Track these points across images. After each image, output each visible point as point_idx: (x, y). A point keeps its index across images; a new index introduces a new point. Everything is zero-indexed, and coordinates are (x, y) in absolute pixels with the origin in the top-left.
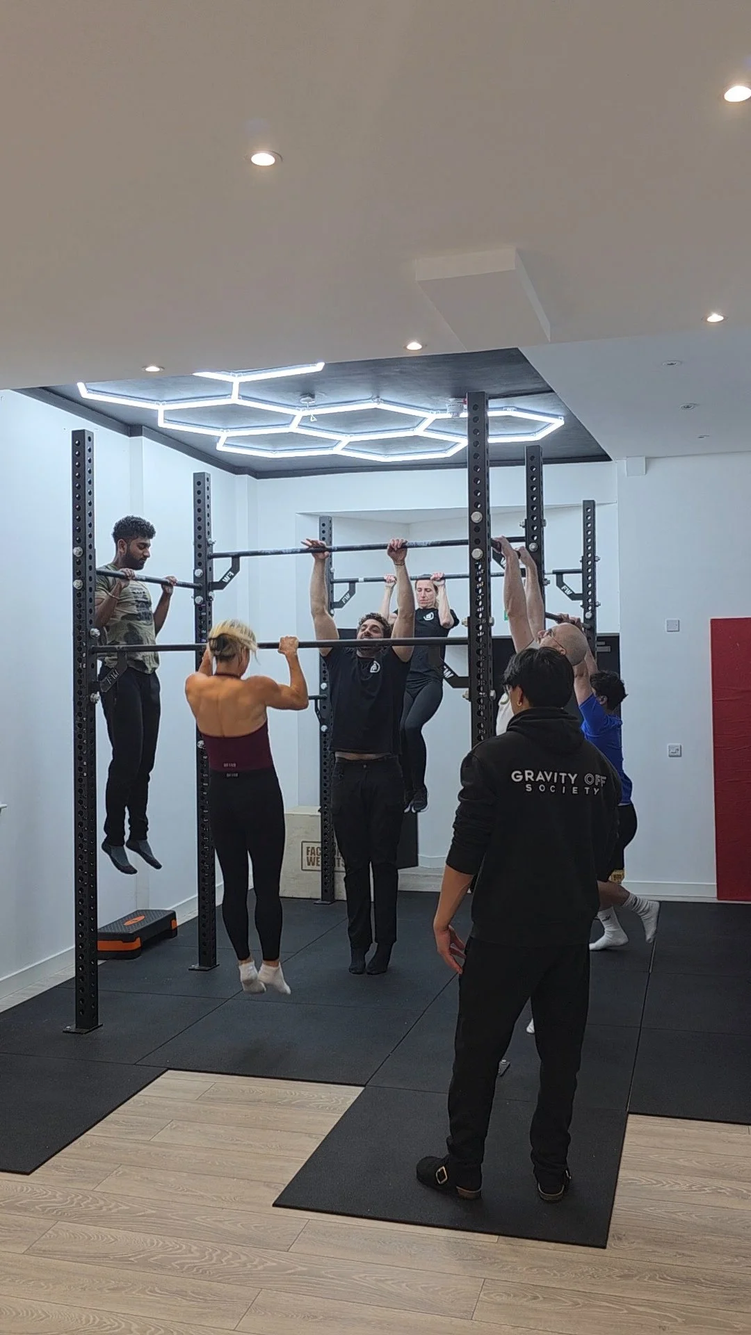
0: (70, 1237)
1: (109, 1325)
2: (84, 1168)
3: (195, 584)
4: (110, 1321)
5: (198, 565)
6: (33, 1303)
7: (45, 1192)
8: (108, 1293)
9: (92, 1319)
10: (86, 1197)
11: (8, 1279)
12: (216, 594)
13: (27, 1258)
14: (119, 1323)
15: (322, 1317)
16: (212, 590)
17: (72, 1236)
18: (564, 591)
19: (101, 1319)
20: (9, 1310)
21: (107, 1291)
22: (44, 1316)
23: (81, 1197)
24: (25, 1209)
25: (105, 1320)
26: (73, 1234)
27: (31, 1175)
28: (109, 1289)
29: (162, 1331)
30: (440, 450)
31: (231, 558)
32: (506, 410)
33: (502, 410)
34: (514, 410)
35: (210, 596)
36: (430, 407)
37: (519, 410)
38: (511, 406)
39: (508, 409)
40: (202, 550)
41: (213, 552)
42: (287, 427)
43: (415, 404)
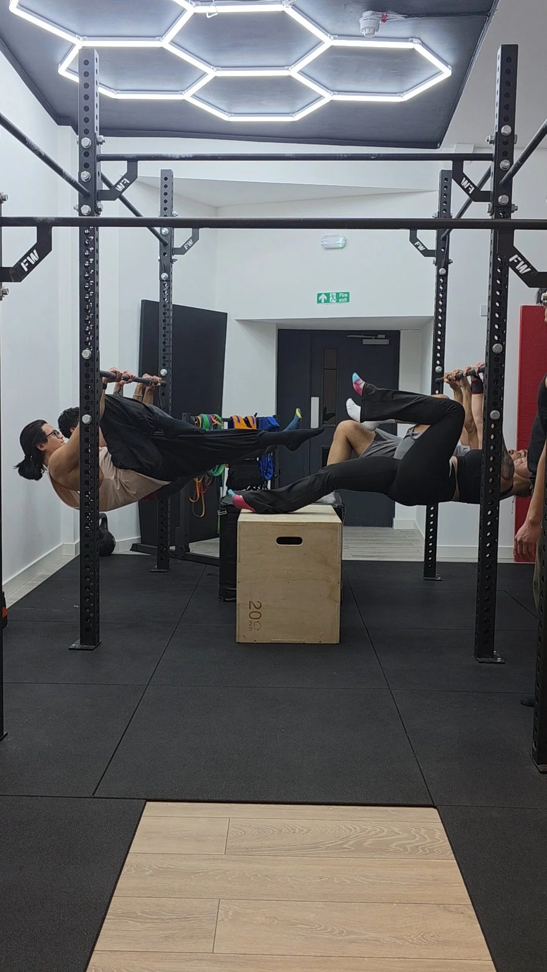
5: (84, 166)
16: (102, 199)
18: (417, 246)
30: (288, 111)
31: (126, 162)
32: (412, 41)
33: (408, 41)
34: (420, 44)
35: (99, 207)
36: (329, 28)
37: (424, 44)
38: (417, 36)
39: (414, 40)
40: (89, 148)
41: (101, 153)
42: (157, 40)
43: (319, 19)
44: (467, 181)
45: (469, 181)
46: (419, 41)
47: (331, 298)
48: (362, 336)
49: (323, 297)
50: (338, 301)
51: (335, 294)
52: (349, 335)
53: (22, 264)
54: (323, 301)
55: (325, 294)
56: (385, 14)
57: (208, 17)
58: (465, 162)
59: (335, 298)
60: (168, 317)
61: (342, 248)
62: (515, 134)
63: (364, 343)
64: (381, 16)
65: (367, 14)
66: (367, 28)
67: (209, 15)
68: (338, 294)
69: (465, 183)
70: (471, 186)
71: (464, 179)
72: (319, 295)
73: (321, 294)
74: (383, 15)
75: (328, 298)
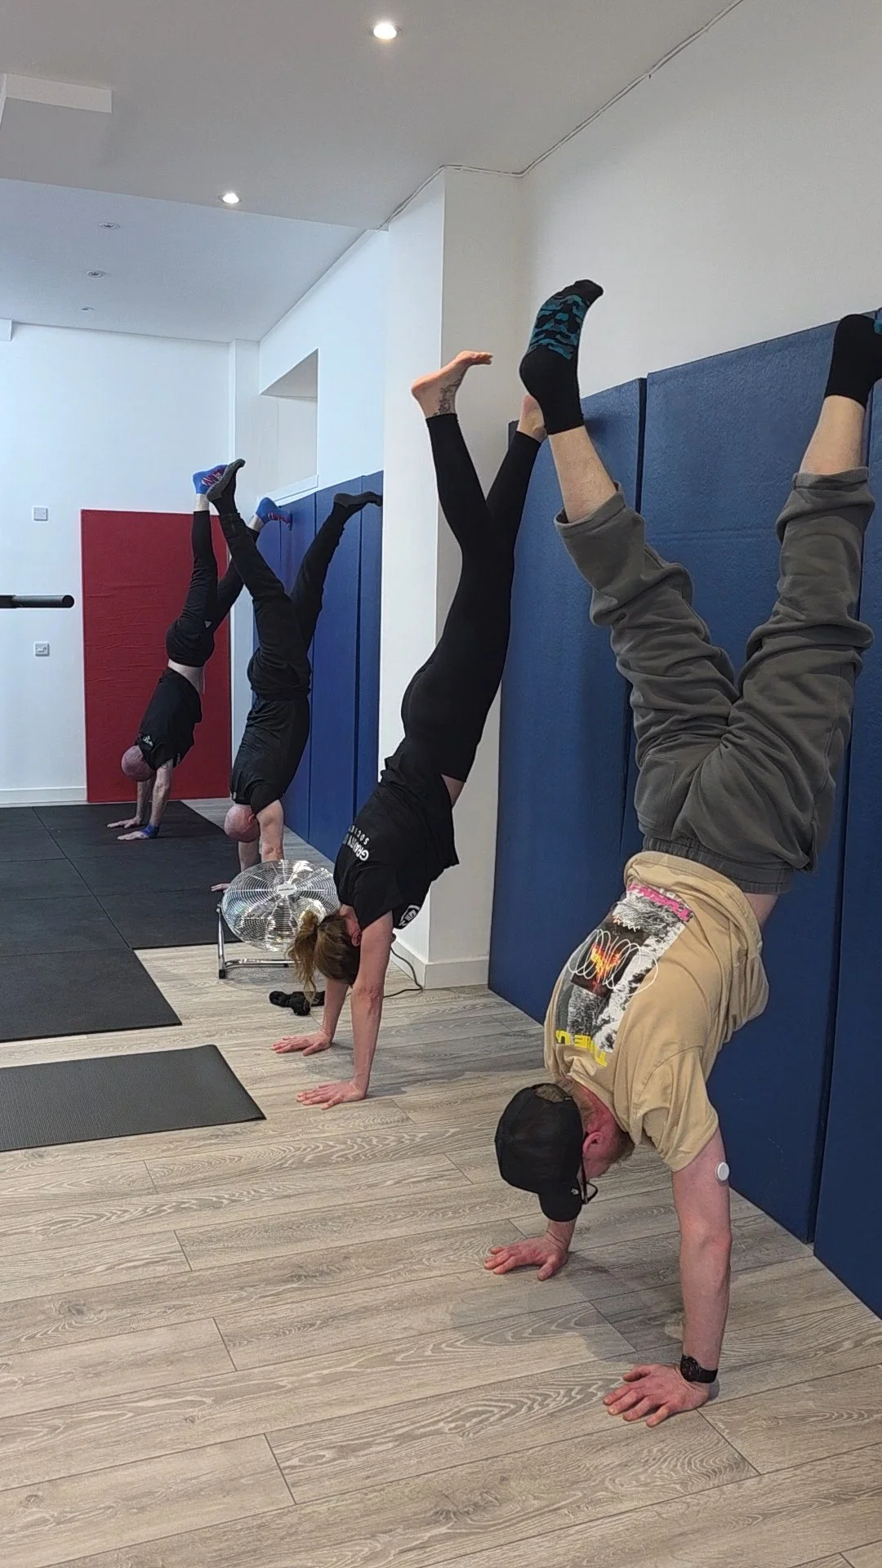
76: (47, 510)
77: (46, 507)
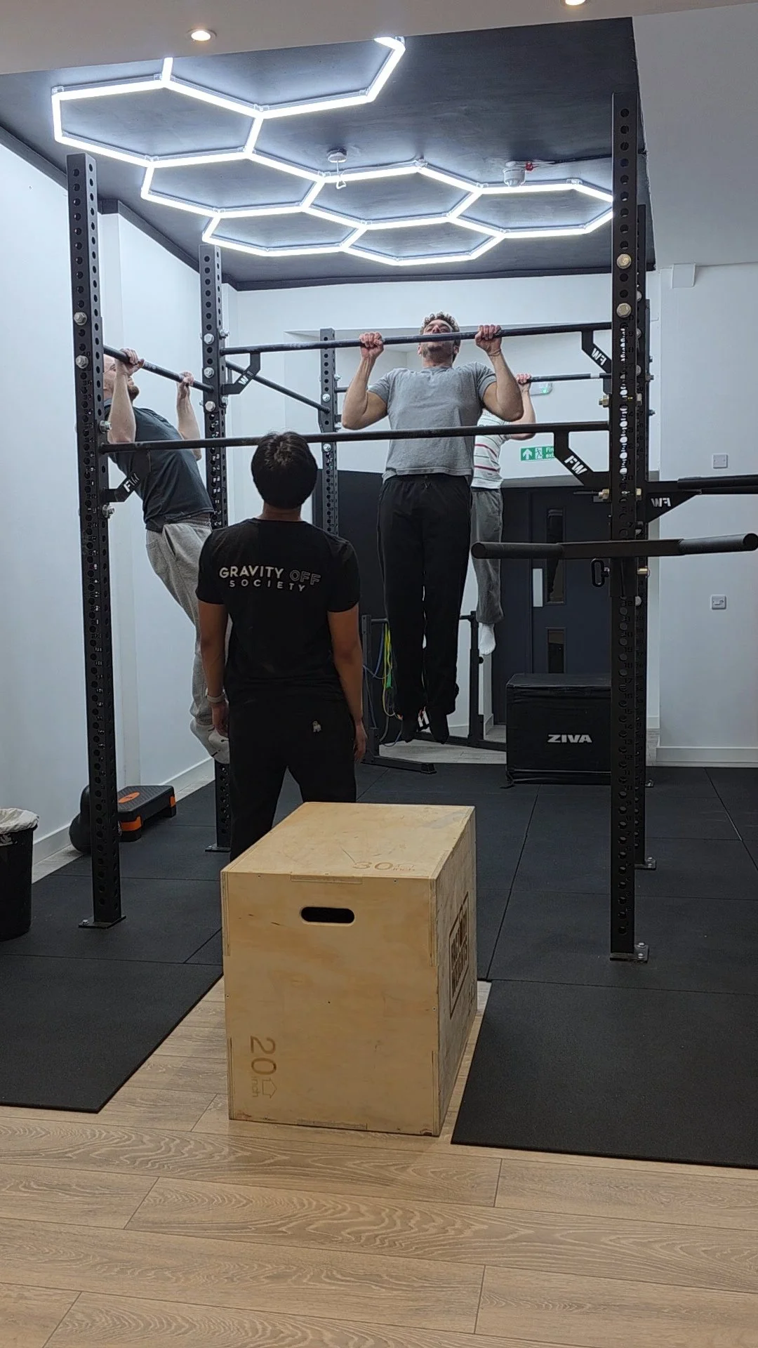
0: (184, 1200)
1: (289, 1336)
2: (167, 1100)
3: (205, 385)
4: (287, 1329)
5: (208, 362)
6: (165, 1306)
7: (126, 1137)
8: (267, 1284)
9: (259, 1327)
10: (185, 1142)
11: (116, 1270)
12: (230, 399)
13: (133, 1234)
14: (302, 1332)
15: (589, 1305)
16: (227, 394)
17: (186, 1199)
19: (274, 1326)
20: (134, 1320)
21: (266, 1281)
22: (187, 1326)
23: (178, 1141)
24: (106, 1161)
25: (280, 1327)
26: (186, 1196)
27: (102, 1112)
28: (267, 1277)
29: (371, 1342)
30: (464, 250)
31: (249, 354)
32: (570, 182)
33: (565, 183)
34: (580, 183)
35: (223, 402)
36: (476, 178)
37: (585, 183)
38: (576, 177)
39: (573, 181)
40: (212, 343)
41: (226, 347)
42: (297, 206)
43: (462, 172)
44: (598, 352)
45: (601, 352)
46: (579, 181)
47: (537, 454)
48: (592, 492)
49: (528, 453)
50: (544, 457)
51: (541, 449)
52: (576, 491)
53: (125, 486)
54: (528, 457)
55: (530, 449)
56: (529, 164)
57: (338, 188)
58: (595, 332)
59: (541, 453)
60: (332, 493)
61: (548, 394)
62: (647, 298)
63: (594, 501)
64: (525, 165)
65: (510, 164)
66: (510, 179)
67: (339, 186)
68: (544, 448)
69: (596, 354)
70: (603, 356)
71: (595, 349)
72: (523, 450)
73: (525, 449)
74: (527, 164)
75: (534, 453)
76: (727, 456)
77: (726, 454)
